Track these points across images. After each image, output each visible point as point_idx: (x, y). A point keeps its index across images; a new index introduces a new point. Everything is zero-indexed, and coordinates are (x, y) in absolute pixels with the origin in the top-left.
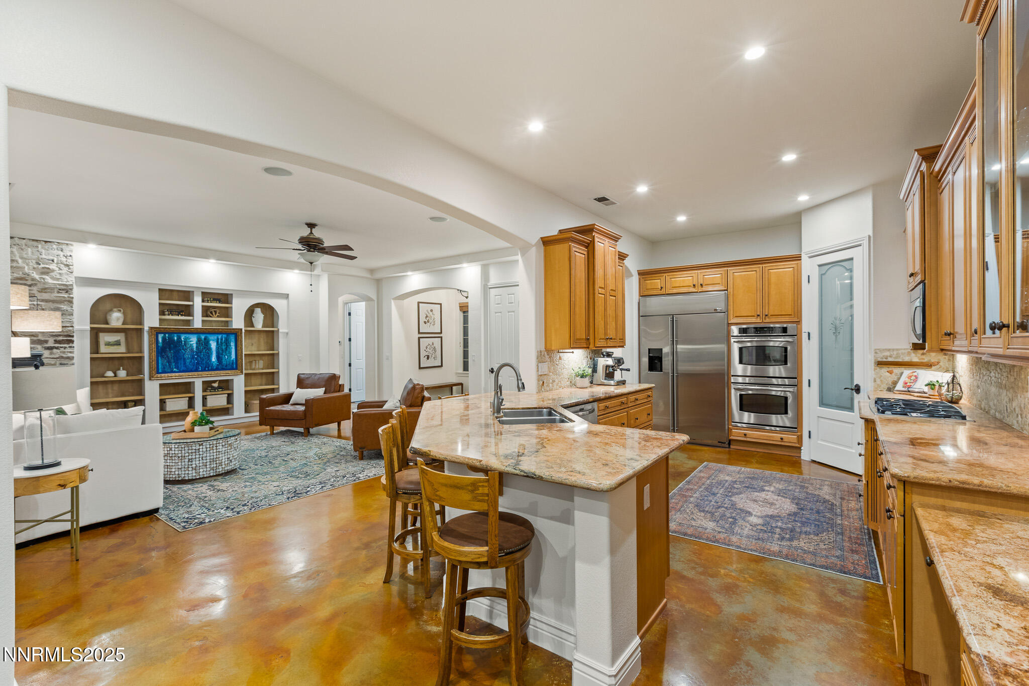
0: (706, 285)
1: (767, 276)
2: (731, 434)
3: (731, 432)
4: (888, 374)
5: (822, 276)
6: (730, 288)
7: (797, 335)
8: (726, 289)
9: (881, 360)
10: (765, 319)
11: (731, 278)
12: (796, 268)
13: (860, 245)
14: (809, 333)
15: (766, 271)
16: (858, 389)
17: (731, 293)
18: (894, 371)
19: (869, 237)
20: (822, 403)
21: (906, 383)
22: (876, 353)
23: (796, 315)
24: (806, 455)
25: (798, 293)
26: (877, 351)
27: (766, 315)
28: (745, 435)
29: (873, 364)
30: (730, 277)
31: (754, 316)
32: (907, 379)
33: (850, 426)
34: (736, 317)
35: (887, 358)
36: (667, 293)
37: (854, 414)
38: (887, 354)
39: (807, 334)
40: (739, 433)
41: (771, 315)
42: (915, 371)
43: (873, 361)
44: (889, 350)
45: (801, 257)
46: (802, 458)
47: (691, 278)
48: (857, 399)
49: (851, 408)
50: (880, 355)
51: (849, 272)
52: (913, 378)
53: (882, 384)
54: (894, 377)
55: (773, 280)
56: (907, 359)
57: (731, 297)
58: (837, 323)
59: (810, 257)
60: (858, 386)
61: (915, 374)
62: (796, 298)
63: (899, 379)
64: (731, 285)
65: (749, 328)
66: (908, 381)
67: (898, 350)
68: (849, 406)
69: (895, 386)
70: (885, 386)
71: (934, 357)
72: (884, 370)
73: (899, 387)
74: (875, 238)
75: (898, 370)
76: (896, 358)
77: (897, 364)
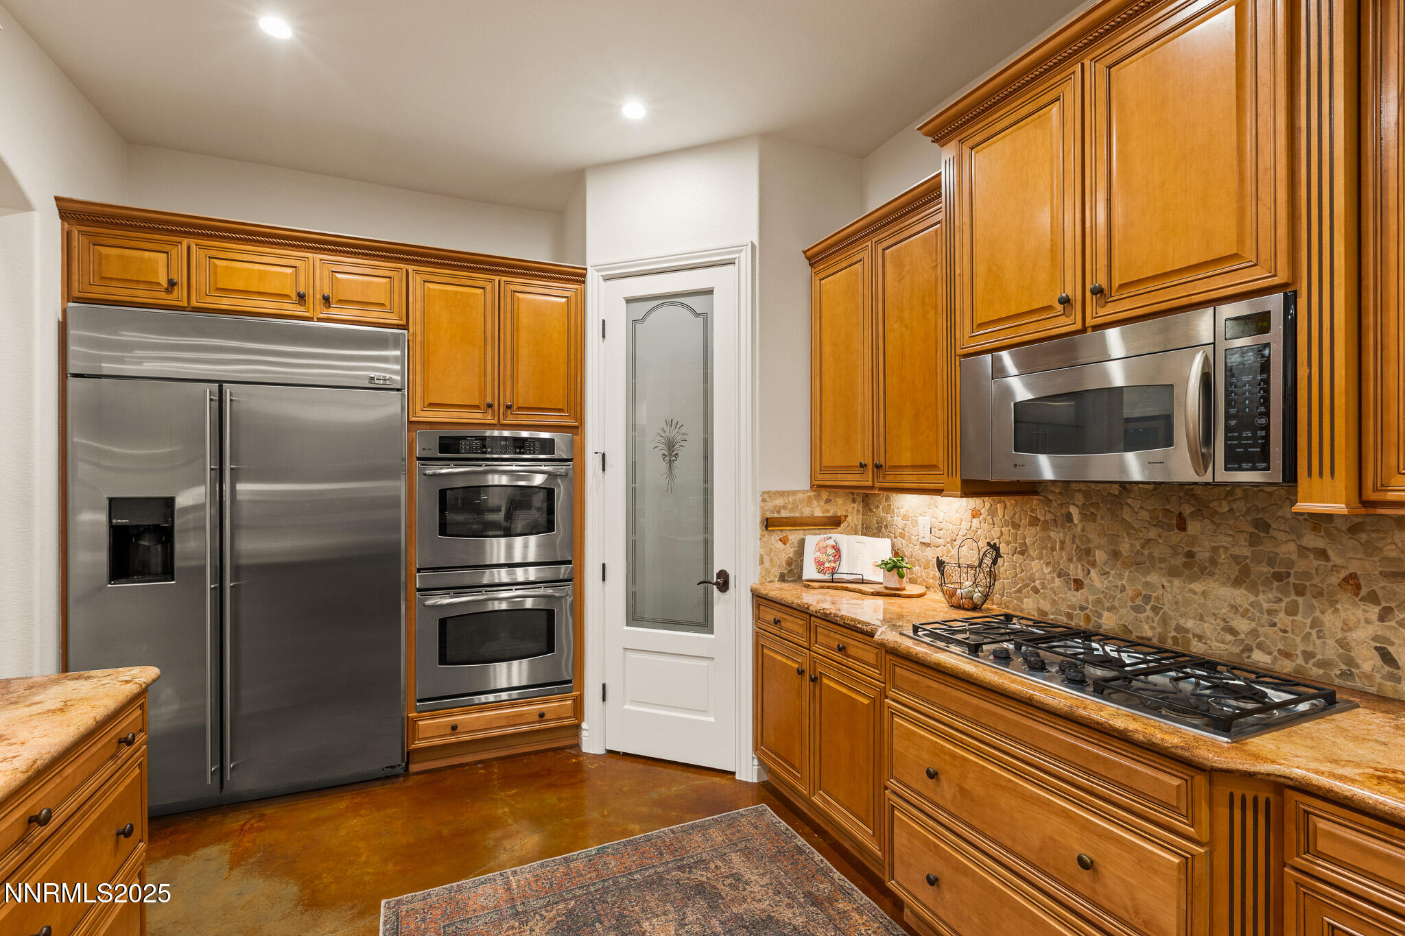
0: (340, 301)
1: (509, 308)
2: (414, 734)
3: (414, 728)
4: (780, 544)
5: (634, 324)
6: (415, 323)
7: (574, 461)
8: (403, 322)
9: (771, 516)
10: (505, 417)
11: (419, 297)
12: (573, 300)
13: (731, 263)
14: (604, 455)
15: (509, 294)
16: (724, 583)
17: (419, 338)
18: (790, 537)
19: (753, 245)
20: (634, 617)
21: (822, 564)
22: (764, 500)
23: (573, 413)
24: (592, 742)
25: (576, 360)
26: (766, 496)
27: (509, 407)
28: (454, 728)
29: (758, 525)
30: (414, 294)
31: (477, 407)
32: (818, 554)
33: (704, 663)
34: (432, 405)
35: (779, 512)
36: (194, 303)
37: (712, 636)
38: (779, 502)
39: (599, 457)
40: (438, 726)
41: (520, 408)
42: (829, 536)
43: (758, 519)
44: (782, 494)
45: (584, 276)
46: (584, 750)
47: (289, 271)
48: (722, 605)
49: (705, 624)
50: (770, 505)
51: (701, 320)
52: (830, 551)
53: (772, 566)
54: (789, 551)
55: (524, 320)
56: (807, 512)
57: (418, 349)
58: (673, 433)
59: (607, 279)
60: (723, 575)
61: (831, 542)
62: (572, 372)
63: (800, 553)
64: (418, 314)
65: (464, 438)
66: (823, 558)
67: (795, 493)
68: (701, 619)
69: (792, 572)
70: (776, 572)
71: (840, 507)
72: (776, 537)
73: (810, 571)
74: (764, 250)
75: (794, 537)
76: (792, 510)
77: (794, 523)
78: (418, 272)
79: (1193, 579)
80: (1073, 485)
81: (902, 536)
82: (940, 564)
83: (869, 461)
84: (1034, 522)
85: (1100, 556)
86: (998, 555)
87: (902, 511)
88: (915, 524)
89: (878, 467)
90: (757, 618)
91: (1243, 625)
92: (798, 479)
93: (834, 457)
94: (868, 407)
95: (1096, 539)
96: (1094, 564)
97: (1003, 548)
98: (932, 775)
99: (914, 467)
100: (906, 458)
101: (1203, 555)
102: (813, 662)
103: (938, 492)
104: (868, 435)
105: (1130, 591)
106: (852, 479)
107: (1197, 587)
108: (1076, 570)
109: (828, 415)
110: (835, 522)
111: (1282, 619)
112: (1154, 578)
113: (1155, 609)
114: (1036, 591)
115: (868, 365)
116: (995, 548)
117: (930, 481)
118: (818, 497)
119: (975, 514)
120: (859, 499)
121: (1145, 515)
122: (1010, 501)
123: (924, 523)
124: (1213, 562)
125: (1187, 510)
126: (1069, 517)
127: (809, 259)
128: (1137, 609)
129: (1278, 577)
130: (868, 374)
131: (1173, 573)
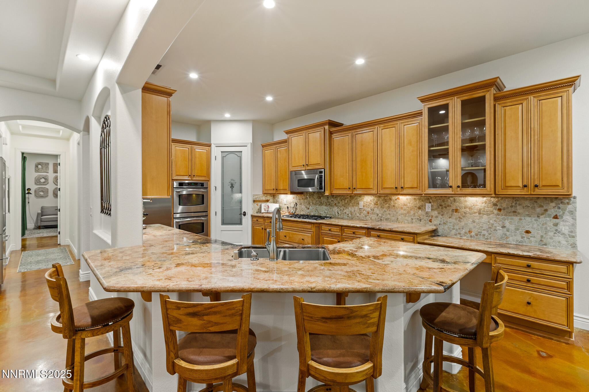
1: (194, 153)
4: (256, 206)
5: (223, 158)
7: (208, 188)
10: (193, 178)
11: (174, 150)
12: (208, 151)
13: (246, 146)
14: (216, 187)
15: (194, 149)
16: (245, 214)
19: (251, 143)
20: (223, 223)
23: (208, 177)
25: (209, 165)
27: (194, 176)
29: (252, 202)
31: (187, 176)
33: (240, 232)
34: (177, 175)
35: (256, 199)
37: (242, 226)
38: (256, 197)
41: (196, 176)
42: (266, 203)
43: (252, 200)
44: (257, 195)
45: (211, 145)
48: (244, 219)
49: (240, 223)
50: (254, 197)
51: (239, 158)
52: (267, 207)
53: (255, 210)
54: (258, 207)
55: (197, 156)
56: (262, 199)
57: (174, 162)
58: (233, 182)
59: (216, 146)
60: (245, 212)
61: (267, 205)
62: (208, 167)
63: (261, 207)
64: (174, 154)
65: (184, 183)
66: (265, 208)
67: (259, 195)
68: (239, 222)
69: (259, 211)
70: (256, 211)
71: (269, 197)
72: (256, 204)
73: (263, 211)
74: (253, 144)
75: (259, 204)
76: (259, 198)
77: (259, 201)
78: (174, 145)
79: (321, 206)
80: (308, 193)
81: (281, 203)
82: (288, 207)
83: (275, 188)
84: (302, 199)
85: (311, 204)
86: (297, 205)
87: (281, 198)
88: (283, 200)
89: (276, 189)
90: (252, 221)
91: (326, 212)
92: (259, 192)
93: (268, 187)
94: (275, 178)
95: (311, 201)
96: (310, 205)
97: (298, 204)
98: (285, 236)
99: (283, 189)
100: (282, 188)
101: (322, 202)
102: (265, 226)
103: (287, 194)
104: (275, 183)
105: (315, 209)
106: (272, 192)
107: (322, 207)
108: (308, 206)
109: (266, 178)
110: (268, 201)
111: (330, 210)
112: (317, 206)
113: (317, 211)
114: (303, 211)
115: (275, 170)
116: (296, 203)
117: (285, 192)
118: (264, 196)
119: (294, 198)
120: (272, 196)
121: (316, 197)
122: (299, 195)
123: (285, 200)
124: (323, 203)
125: (321, 196)
126: (307, 197)
127: (262, 146)
128: (315, 211)
129: (329, 204)
130: (274, 172)
131: (319, 205)
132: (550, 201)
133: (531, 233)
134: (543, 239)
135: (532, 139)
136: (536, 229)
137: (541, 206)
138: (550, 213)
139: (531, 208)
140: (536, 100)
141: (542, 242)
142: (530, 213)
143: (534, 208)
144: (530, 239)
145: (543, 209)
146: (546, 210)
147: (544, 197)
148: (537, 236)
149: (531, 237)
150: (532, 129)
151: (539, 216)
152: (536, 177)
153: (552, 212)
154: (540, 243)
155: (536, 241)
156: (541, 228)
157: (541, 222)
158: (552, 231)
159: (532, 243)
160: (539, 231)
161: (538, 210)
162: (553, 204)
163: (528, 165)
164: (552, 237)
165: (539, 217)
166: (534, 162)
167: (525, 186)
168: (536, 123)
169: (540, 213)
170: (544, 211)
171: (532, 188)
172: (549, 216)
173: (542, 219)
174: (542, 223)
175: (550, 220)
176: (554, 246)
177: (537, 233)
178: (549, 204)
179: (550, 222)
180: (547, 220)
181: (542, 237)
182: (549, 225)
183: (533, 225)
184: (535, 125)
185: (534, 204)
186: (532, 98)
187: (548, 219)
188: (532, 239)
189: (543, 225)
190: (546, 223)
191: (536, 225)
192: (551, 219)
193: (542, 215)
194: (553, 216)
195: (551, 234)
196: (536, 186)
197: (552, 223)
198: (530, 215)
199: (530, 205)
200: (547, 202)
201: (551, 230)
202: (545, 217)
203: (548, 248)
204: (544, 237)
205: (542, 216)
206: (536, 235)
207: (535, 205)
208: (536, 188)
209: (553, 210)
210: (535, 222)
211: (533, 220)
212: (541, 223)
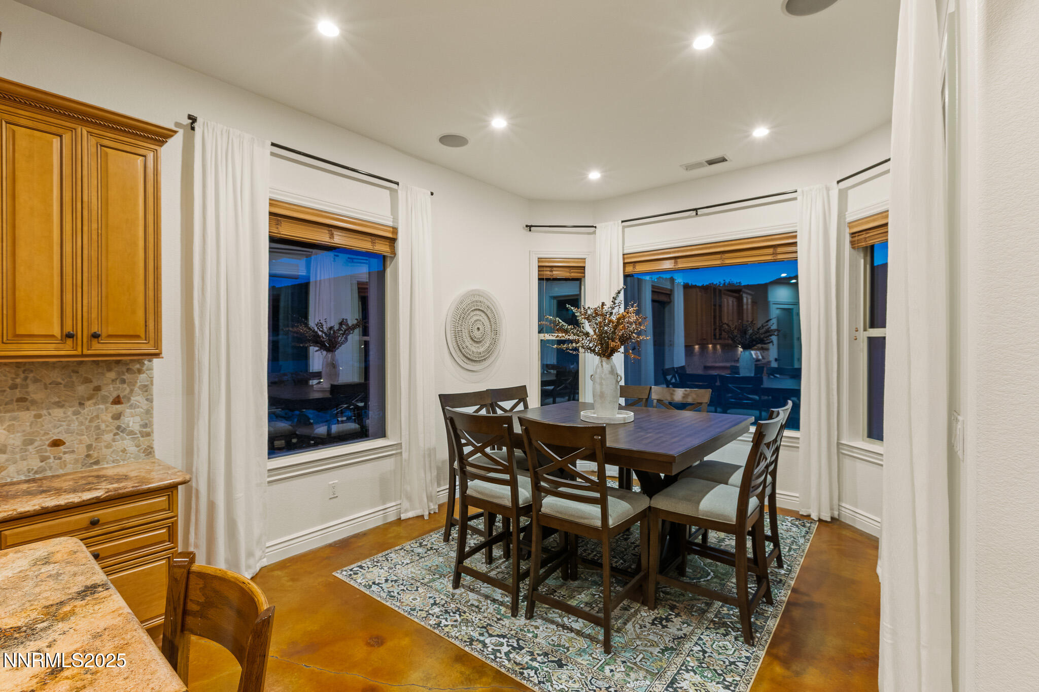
132: (105, 369)
133: (64, 443)
134: (91, 452)
135: (85, 228)
136: (77, 434)
137: (87, 381)
138: (106, 394)
139: (65, 386)
140: (93, 141)
141: (91, 459)
142: (63, 398)
143: (70, 386)
144: (63, 459)
145: (91, 386)
146: (98, 389)
147: (94, 361)
148: (78, 448)
149: (65, 453)
150: (85, 205)
151: (83, 402)
152: (94, 315)
153: (110, 391)
154: (86, 462)
155: (76, 461)
156: (87, 429)
157: (88, 415)
158: (111, 431)
159: (69, 466)
160: (83, 437)
161: (81, 389)
162: (112, 375)
163: (74, 286)
164: (110, 444)
165: (83, 404)
166: (90, 282)
167: (70, 336)
168: (94, 194)
169: (86, 396)
170: (94, 390)
171: (85, 340)
172: (104, 400)
173: (90, 409)
174: (89, 417)
175: (107, 409)
176: (113, 462)
177: (76, 443)
178: (103, 374)
179: (105, 412)
180: (99, 408)
181: (89, 447)
182: (104, 418)
183: (69, 425)
184: (92, 195)
185: (70, 377)
186: (85, 133)
187: (102, 406)
188: (67, 457)
189: (91, 421)
190: (97, 417)
191: (77, 424)
192: (109, 405)
193: (89, 399)
194: (111, 400)
195: (108, 437)
196: (96, 336)
197: (110, 415)
198: (63, 403)
199: (63, 380)
200: (100, 370)
201: (108, 429)
202: (95, 404)
203: (103, 468)
204: (94, 446)
205: (90, 402)
206: (76, 446)
207: (74, 379)
208: (95, 341)
209: (111, 386)
210: (74, 417)
211: (69, 413)
212: (86, 419)
